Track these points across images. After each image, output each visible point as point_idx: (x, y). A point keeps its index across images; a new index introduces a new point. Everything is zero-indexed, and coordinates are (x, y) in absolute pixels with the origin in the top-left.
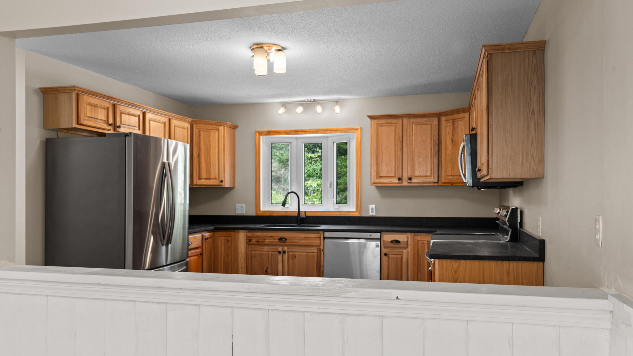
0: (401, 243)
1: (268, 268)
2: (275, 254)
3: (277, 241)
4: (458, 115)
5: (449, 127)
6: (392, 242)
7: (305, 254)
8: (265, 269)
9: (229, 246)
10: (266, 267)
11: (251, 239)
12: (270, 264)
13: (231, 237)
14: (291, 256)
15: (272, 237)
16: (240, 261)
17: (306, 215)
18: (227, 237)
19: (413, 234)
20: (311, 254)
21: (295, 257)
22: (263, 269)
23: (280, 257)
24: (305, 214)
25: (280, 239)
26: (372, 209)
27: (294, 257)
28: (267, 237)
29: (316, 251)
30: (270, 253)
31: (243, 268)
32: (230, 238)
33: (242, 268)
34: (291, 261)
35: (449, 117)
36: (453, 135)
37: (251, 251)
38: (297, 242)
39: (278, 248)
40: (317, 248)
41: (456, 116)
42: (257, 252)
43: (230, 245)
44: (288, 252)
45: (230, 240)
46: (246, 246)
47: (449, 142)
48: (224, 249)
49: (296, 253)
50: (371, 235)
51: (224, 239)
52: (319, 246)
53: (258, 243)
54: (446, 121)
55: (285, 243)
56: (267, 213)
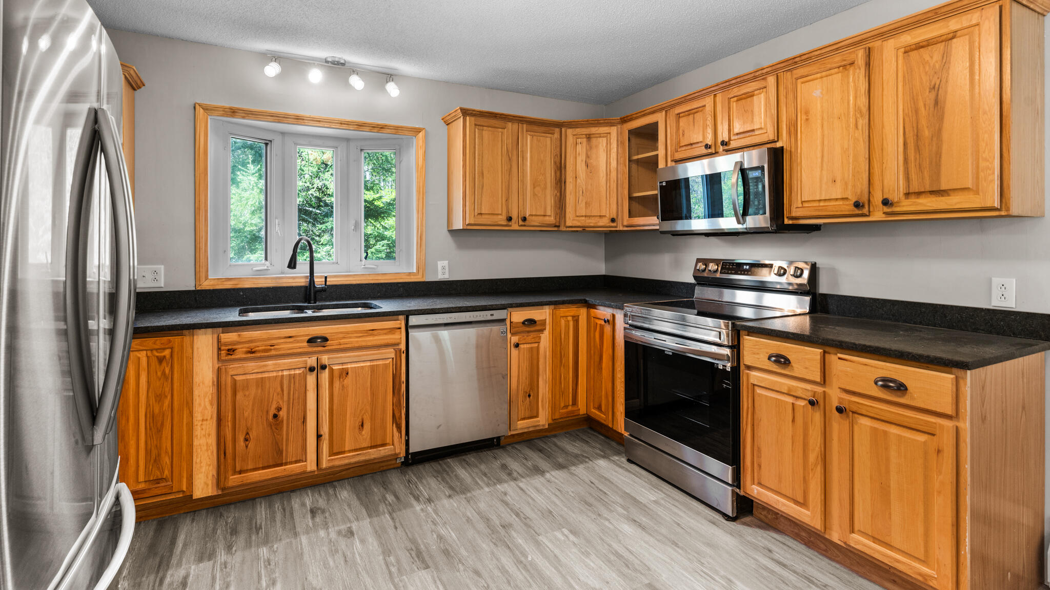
0: (537, 323)
1: (279, 409)
2: (300, 374)
3: (306, 344)
4: (597, 129)
5: (580, 145)
6: (523, 323)
7: (368, 364)
8: (272, 411)
9: (164, 373)
10: (274, 406)
11: (234, 347)
12: (286, 398)
13: (172, 348)
14: (336, 374)
15: (290, 337)
16: (200, 405)
17: (328, 283)
18: (157, 350)
19: (552, 307)
20: (380, 362)
21: (347, 374)
22: (267, 412)
23: (311, 379)
24: (326, 281)
25: (311, 341)
26: (444, 268)
27: (344, 374)
28: (280, 338)
29: (393, 355)
30: (285, 373)
31: (207, 420)
32: (167, 353)
33: (203, 420)
34: (337, 384)
35: (578, 131)
36: (588, 157)
37: (232, 376)
38: (351, 343)
39: (306, 361)
40: (394, 349)
41: (594, 130)
42: (248, 377)
43: (167, 371)
44: (329, 365)
45: (168, 357)
46: (217, 366)
47: (581, 167)
48: (148, 382)
49: (349, 366)
50: (492, 315)
51: (148, 357)
52: (398, 344)
53: (253, 355)
54: (574, 135)
55: (324, 347)
56: (225, 283)
